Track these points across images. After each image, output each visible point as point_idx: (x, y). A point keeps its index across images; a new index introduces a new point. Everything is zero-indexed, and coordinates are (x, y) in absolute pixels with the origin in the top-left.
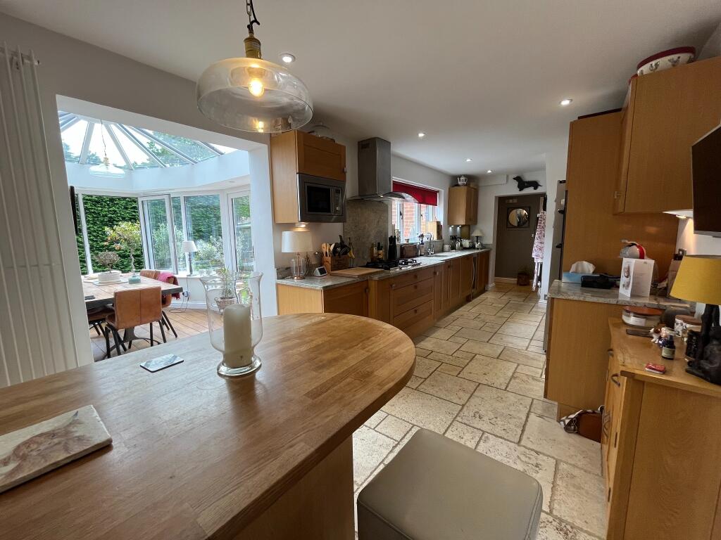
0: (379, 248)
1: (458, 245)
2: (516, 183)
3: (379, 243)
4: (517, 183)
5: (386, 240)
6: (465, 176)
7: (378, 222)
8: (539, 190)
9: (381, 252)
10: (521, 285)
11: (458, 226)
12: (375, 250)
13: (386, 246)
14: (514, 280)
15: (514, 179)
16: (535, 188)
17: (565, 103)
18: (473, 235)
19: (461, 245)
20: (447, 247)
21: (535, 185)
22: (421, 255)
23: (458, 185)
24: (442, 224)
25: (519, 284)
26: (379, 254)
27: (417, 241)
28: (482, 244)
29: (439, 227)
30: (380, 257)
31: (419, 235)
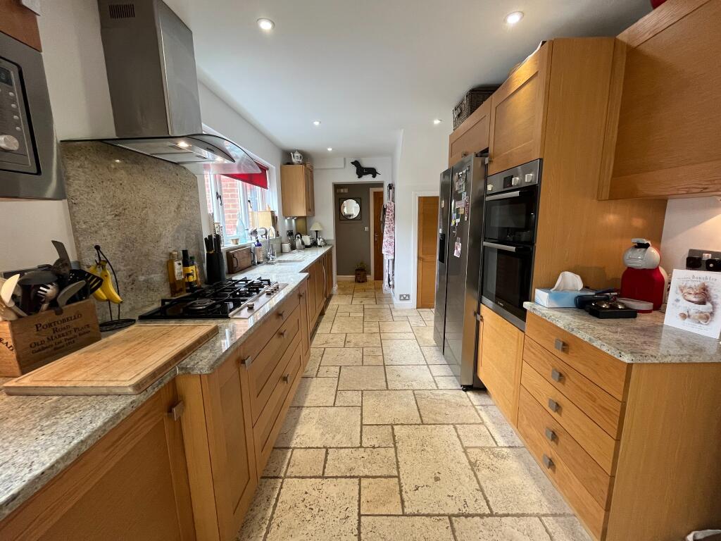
0: (186, 262)
1: (298, 242)
2: (354, 169)
3: (185, 253)
4: (356, 168)
5: (198, 244)
6: (300, 152)
7: (179, 207)
8: (378, 179)
9: (191, 269)
10: (359, 282)
11: (293, 218)
12: (178, 268)
13: (200, 256)
14: (352, 277)
15: (352, 163)
16: (374, 176)
17: (513, 19)
18: (311, 229)
19: (303, 243)
20: (287, 246)
21: (373, 172)
22: (259, 263)
23: (292, 164)
24: (277, 214)
25: (357, 281)
26: (188, 275)
27: (250, 242)
28: (324, 241)
29: (274, 220)
30: (192, 279)
31: (250, 231)
